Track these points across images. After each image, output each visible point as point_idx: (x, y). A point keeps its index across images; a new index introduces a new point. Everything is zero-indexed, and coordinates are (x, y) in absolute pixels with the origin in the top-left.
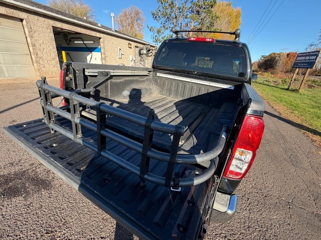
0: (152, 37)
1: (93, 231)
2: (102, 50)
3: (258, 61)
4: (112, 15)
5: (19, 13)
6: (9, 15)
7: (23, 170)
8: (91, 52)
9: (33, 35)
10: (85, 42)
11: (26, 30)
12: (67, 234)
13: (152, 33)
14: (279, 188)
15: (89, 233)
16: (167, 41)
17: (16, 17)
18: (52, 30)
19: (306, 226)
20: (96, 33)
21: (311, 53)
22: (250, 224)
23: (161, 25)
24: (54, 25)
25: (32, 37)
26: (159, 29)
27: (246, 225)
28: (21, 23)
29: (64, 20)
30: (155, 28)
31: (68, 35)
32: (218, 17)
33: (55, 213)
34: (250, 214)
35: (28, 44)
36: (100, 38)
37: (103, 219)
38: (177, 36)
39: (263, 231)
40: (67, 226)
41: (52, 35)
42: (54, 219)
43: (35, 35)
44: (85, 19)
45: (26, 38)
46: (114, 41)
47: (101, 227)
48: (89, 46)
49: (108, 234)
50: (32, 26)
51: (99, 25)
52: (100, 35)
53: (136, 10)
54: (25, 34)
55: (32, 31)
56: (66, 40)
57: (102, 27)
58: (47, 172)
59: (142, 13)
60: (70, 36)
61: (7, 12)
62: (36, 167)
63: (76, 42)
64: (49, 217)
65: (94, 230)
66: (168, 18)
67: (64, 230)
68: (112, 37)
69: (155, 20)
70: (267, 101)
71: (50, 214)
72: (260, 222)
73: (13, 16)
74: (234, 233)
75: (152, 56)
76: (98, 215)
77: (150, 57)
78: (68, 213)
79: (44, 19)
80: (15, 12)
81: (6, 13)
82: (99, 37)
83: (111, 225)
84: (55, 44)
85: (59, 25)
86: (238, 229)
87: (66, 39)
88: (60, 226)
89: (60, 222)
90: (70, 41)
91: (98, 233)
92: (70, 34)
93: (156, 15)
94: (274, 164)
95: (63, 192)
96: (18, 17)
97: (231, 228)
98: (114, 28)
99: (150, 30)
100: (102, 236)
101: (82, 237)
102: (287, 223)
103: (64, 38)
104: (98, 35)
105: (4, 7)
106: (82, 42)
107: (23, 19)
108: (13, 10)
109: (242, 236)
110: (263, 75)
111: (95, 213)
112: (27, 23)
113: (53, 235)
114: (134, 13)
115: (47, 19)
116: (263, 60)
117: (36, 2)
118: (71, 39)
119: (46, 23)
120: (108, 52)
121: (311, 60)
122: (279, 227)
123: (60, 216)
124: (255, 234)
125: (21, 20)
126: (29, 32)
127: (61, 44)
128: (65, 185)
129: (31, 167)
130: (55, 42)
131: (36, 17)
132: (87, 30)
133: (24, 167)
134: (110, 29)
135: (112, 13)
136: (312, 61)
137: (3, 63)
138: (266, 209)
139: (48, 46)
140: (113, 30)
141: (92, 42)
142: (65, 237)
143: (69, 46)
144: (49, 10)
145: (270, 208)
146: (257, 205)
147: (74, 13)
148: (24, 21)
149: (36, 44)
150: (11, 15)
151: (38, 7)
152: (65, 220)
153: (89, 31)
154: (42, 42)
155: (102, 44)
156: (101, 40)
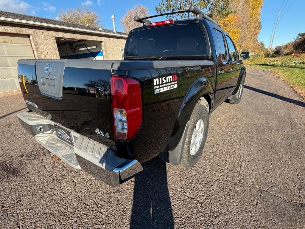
2: (104, 53)
3: (294, 41)
4: (113, 17)
5: (26, 30)
6: (18, 33)
7: (3, 161)
8: (95, 57)
9: (39, 48)
10: (89, 48)
11: (33, 44)
12: (17, 209)
14: (257, 177)
15: (35, 209)
16: (133, 31)
17: (24, 33)
18: (55, 41)
19: (272, 214)
20: (97, 37)
22: (200, 209)
24: (57, 36)
25: (38, 49)
27: (195, 210)
28: (28, 39)
29: (65, 30)
31: (73, 44)
33: (14, 194)
34: (206, 200)
35: (35, 56)
36: (101, 42)
37: (52, 199)
38: (144, 25)
39: (213, 216)
40: (19, 204)
41: (55, 45)
42: (12, 198)
43: (40, 47)
44: (87, 25)
45: (33, 51)
46: (116, 43)
47: (48, 205)
48: (92, 51)
50: (37, 40)
51: (100, 29)
52: (101, 39)
53: (141, 8)
54: (32, 48)
55: (37, 44)
56: (72, 49)
57: (104, 30)
58: (20, 163)
59: (147, 9)
60: (75, 45)
61: (17, 31)
62: (13, 159)
63: (80, 49)
64: (9, 196)
65: (40, 207)
67: (16, 206)
68: (113, 39)
70: (291, 85)
71: (10, 195)
72: (215, 208)
73: (21, 33)
74: (177, 217)
76: (49, 196)
78: (25, 194)
79: (47, 32)
80: (23, 30)
81: (15, 32)
82: (100, 40)
84: (58, 53)
85: (61, 35)
86: (184, 213)
87: (72, 47)
88: (14, 204)
89: (15, 200)
90: (75, 49)
91: (43, 210)
92: (75, 42)
93: (160, 10)
94: (264, 152)
95: (27, 178)
96: (26, 34)
97: (176, 211)
98: (116, 30)
100: (45, 212)
101: (29, 213)
102: (248, 210)
103: (70, 47)
104: (99, 39)
105: (13, 27)
106: (86, 48)
107: (30, 35)
108: (21, 28)
109: (186, 220)
110: (298, 57)
111: (47, 195)
112: (33, 37)
113: (6, 210)
114: (139, 11)
115: (50, 31)
116: (300, 39)
117: (44, 17)
118: (76, 47)
119: (50, 34)
120: (110, 55)
122: (235, 214)
123: (17, 196)
124: (202, 218)
125: (29, 36)
126: (35, 45)
127: (68, 53)
128: (31, 173)
129: (9, 159)
130: (58, 52)
131: (40, 31)
132: (87, 36)
133: (4, 159)
134: (112, 32)
135: (112, 16)
137: (15, 77)
138: (228, 196)
139: (53, 56)
140: (114, 32)
141: (95, 47)
142: (14, 212)
143: (75, 54)
144: (52, 23)
145: (235, 195)
146: (220, 192)
147: (82, 22)
148: (31, 37)
149: (41, 56)
150: (20, 33)
151: (42, 22)
152: (20, 199)
153: (89, 36)
154: (46, 53)
155: (103, 48)
156: (102, 43)
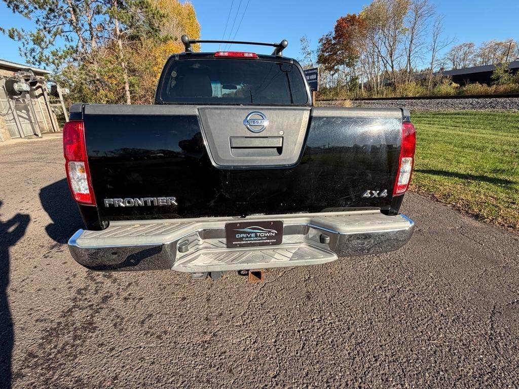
0: (23, 54)
1: (254, 380)
13: (20, 44)
21: (310, 72)
23: (38, 27)
26: (36, 34)
30: (23, 31)
32: (164, 16)
37: (250, 361)
47: (259, 369)
49: (278, 368)
66: (51, 10)
69: (17, 13)
75: (43, 94)
77: (39, 99)
83: (268, 358)
91: (263, 377)
99: (11, 36)
100: (272, 376)
121: (312, 80)
136: (314, 81)
